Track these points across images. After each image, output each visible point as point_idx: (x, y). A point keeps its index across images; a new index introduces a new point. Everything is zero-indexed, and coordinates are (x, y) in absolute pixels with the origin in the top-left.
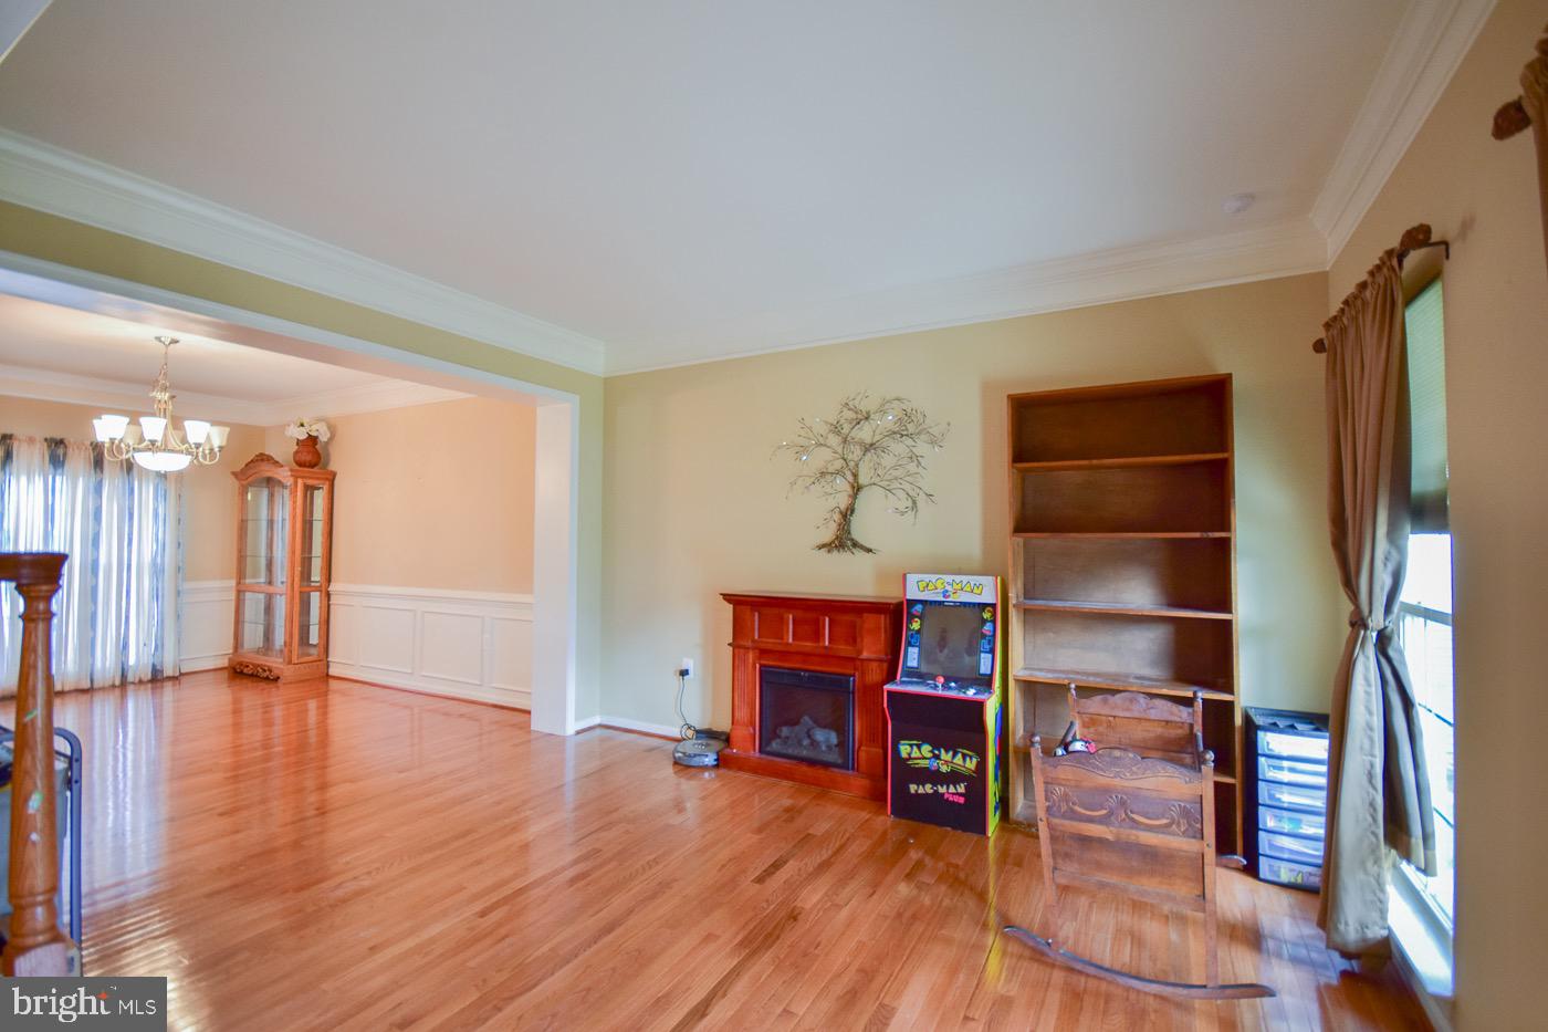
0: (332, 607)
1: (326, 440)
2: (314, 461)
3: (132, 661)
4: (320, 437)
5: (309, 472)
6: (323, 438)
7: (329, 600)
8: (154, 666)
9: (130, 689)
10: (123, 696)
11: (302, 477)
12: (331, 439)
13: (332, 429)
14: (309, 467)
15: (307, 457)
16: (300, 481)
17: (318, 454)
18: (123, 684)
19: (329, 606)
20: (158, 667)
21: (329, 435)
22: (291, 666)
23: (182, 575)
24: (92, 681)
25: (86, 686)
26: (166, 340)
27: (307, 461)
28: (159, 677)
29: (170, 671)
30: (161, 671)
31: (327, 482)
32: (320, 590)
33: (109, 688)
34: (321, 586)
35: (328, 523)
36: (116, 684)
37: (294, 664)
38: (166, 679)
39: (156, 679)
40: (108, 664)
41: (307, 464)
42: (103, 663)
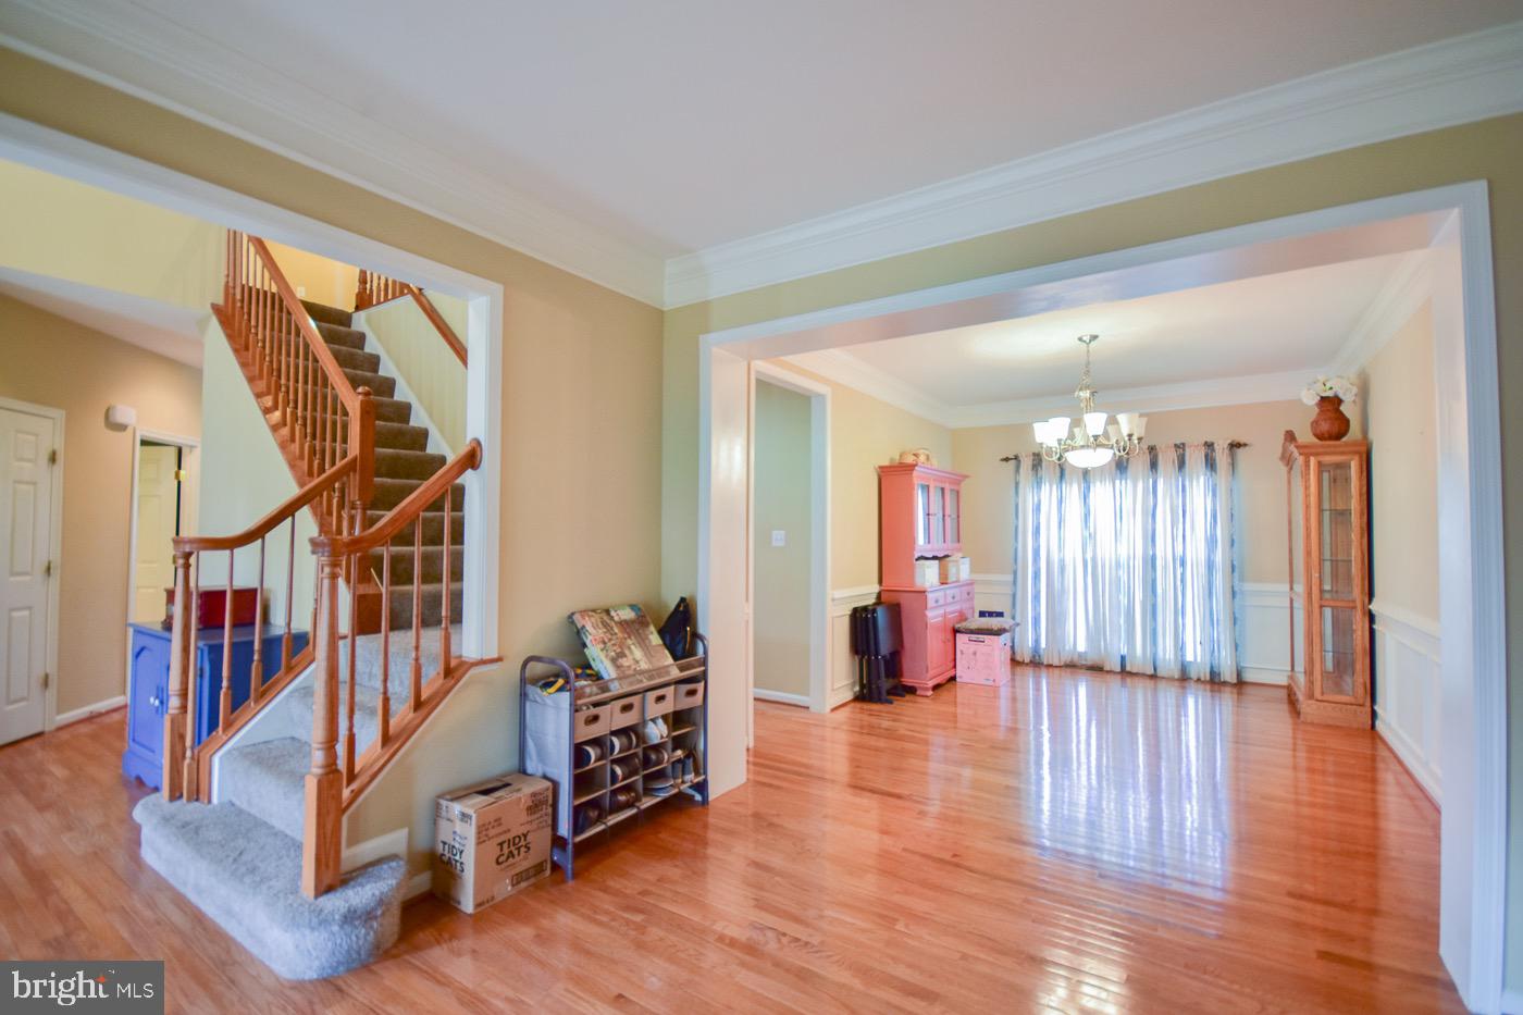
2: (1335, 430)
4: (1345, 397)
5: (1335, 446)
6: (1350, 397)
7: (1372, 622)
8: (1212, 667)
9: (1191, 686)
10: (1184, 693)
11: (1318, 454)
13: (1364, 383)
14: (1331, 438)
15: (1328, 427)
16: (1313, 460)
17: (1344, 421)
18: (1184, 678)
19: (1372, 633)
20: (1215, 670)
22: (1313, 702)
23: (1236, 574)
24: (1155, 669)
25: (1151, 672)
26: (1087, 339)
27: (1328, 432)
28: (1217, 680)
29: (1228, 675)
30: (1219, 674)
31: (1357, 458)
32: (1355, 608)
33: (1170, 679)
34: (1354, 601)
35: (1362, 514)
36: (1176, 677)
37: (1317, 700)
38: (1225, 683)
39: (1214, 681)
40: (1167, 657)
41: (1326, 436)
42: (1165, 654)
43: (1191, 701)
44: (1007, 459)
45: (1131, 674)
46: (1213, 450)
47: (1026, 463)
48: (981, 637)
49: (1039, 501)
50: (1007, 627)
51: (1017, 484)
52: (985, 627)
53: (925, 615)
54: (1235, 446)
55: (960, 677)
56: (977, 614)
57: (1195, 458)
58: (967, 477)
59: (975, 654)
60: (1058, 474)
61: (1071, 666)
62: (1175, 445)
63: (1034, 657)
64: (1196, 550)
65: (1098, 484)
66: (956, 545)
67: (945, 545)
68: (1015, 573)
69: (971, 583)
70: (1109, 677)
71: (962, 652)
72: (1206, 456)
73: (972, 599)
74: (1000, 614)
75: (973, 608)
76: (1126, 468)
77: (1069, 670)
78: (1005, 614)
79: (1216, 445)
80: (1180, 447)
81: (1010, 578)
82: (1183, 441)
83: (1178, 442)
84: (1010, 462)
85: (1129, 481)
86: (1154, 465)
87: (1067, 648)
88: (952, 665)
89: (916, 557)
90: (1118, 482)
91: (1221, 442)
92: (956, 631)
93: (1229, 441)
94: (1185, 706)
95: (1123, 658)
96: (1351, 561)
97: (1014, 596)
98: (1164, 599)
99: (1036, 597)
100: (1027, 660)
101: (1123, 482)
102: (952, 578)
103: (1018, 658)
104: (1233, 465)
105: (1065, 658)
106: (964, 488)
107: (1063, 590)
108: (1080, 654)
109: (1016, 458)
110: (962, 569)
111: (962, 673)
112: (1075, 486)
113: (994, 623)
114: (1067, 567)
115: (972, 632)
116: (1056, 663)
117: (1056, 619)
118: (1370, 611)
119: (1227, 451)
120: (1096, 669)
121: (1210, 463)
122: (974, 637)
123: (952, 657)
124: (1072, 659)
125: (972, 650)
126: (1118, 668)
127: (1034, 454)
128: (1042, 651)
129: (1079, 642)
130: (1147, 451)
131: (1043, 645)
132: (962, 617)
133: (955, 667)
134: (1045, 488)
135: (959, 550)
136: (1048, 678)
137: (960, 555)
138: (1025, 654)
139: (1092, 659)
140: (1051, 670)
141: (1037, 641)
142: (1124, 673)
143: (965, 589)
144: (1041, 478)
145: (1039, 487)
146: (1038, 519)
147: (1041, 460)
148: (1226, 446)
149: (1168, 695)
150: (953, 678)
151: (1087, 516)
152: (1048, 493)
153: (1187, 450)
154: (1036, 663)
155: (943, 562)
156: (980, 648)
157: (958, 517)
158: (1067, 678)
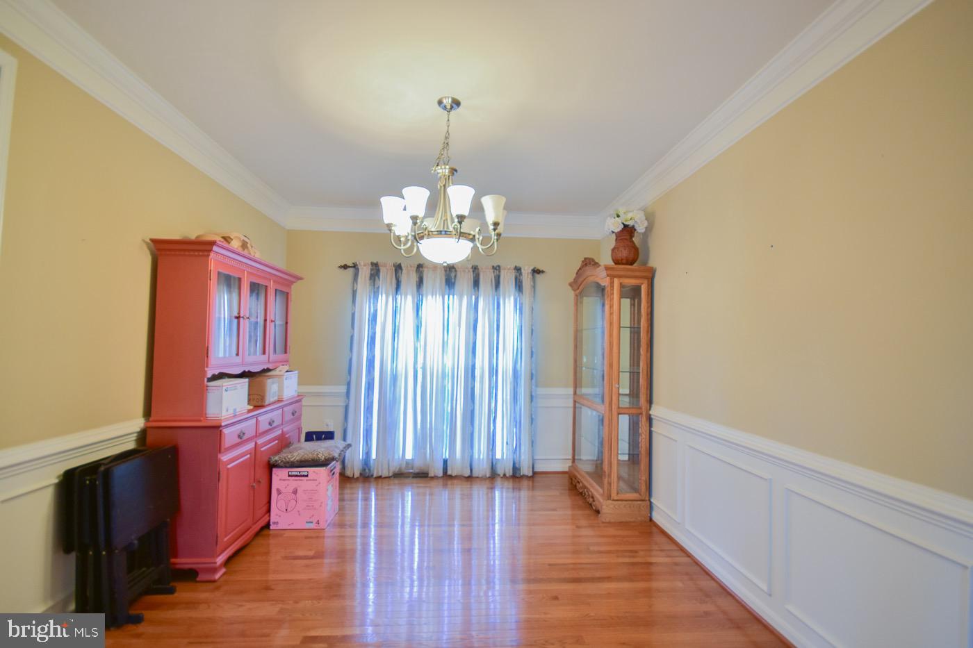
0: (654, 436)
1: (643, 231)
2: (631, 256)
3: (498, 456)
4: (637, 227)
5: (629, 270)
6: (640, 229)
7: (651, 425)
8: (514, 464)
9: (499, 482)
10: (492, 488)
11: (619, 277)
12: (649, 229)
13: (650, 218)
14: (627, 264)
15: (624, 253)
16: (616, 281)
17: (636, 249)
18: (493, 476)
19: (650, 432)
20: (517, 466)
21: (646, 224)
22: (610, 502)
23: (534, 381)
24: (471, 470)
25: (467, 473)
26: (447, 102)
27: (626, 257)
28: (518, 475)
29: (526, 470)
30: (520, 469)
31: (646, 281)
32: (641, 414)
33: (483, 479)
34: (641, 408)
35: (648, 332)
36: (488, 476)
37: (613, 500)
38: (523, 477)
39: (516, 476)
40: (481, 457)
41: (624, 261)
42: (479, 456)
43: (497, 494)
44: (345, 267)
45: (451, 477)
46: (521, 274)
47: (365, 272)
48: (304, 470)
49: (376, 311)
50: (336, 455)
51: (354, 293)
52: (309, 456)
53: (217, 461)
54: (536, 272)
55: (275, 523)
56: (303, 437)
57: (508, 279)
58: (299, 278)
59: (295, 492)
60: (394, 286)
61: (399, 475)
62: (493, 267)
63: (364, 470)
64: (506, 362)
65: (430, 297)
66: (282, 356)
67: (265, 358)
68: (349, 384)
69: (298, 400)
70: (433, 483)
71: (279, 492)
72: (516, 278)
73: (299, 418)
74: (329, 436)
75: (300, 429)
76: (454, 284)
77: (396, 481)
78: (336, 435)
79: (522, 271)
80: (497, 269)
81: (343, 389)
82: (499, 264)
83: (495, 265)
84: (349, 269)
85: (455, 296)
86: (476, 283)
87: (396, 457)
88: (265, 509)
89: (209, 375)
90: (446, 297)
91: (526, 268)
92: (271, 467)
93: (532, 268)
94: (493, 499)
95: (445, 462)
96: (639, 373)
97: (347, 408)
98: (481, 405)
99: (369, 409)
100: (357, 475)
101: (451, 297)
102: (270, 397)
103: (349, 473)
104: (534, 287)
105: (394, 467)
106: (295, 290)
107: (395, 401)
108: (408, 463)
109: (355, 266)
110: (285, 385)
111: (280, 518)
112: (410, 298)
113: (320, 449)
114: (399, 378)
115: (293, 465)
116: (385, 474)
117: (388, 428)
118: (650, 415)
119: (530, 276)
120: (422, 475)
121: (519, 286)
122: (295, 471)
123: (265, 501)
124: (400, 469)
125: (291, 489)
126: (440, 474)
127: (372, 264)
128: (372, 462)
129: (407, 451)
130: (471, 270)
131: (374, 456)
132: (284, 443)
133: (269, 511)
134: (382, 299)
135: (285, 362)
136: (377, 489)
137: (286, 368)
138: (355, 469)
139: (418, 465)
140: (380, 480)
141: (368, 454)
142: (447, 477)
143: (288, 410)
144: (378, 288)
145: (376, 298)
146: (374, 328)
147: (378, 271)
148: (530, 271)
149: (479, 492)
150: (268, 525)
151: (418, 329)
152: (384, 303)
153: (502, 272)
154: (366, 477)
155: (258, 379)
156: (303, 484)
157: (287, 323)
158: (394, 488)
